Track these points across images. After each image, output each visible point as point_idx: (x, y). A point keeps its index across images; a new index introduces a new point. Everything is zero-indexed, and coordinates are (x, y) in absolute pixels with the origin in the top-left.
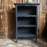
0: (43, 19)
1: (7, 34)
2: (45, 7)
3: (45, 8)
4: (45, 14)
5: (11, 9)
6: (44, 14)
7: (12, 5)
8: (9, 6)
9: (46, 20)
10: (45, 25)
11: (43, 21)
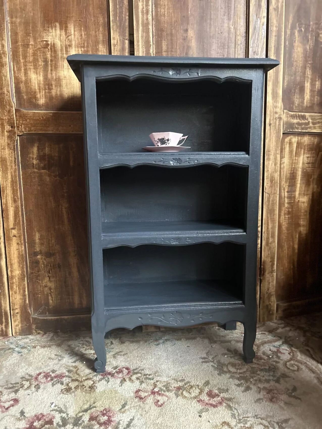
0: (292, 178)
1: (17, 299)
2: (308, 85)
3: (307, 96)
4: (306, 140)
5: (42, 101)
6: (295, 140)
7: (52, 75)
8: (28, 82)
9: (313, 186)
10: (303, 222)
11: (291, 197)
